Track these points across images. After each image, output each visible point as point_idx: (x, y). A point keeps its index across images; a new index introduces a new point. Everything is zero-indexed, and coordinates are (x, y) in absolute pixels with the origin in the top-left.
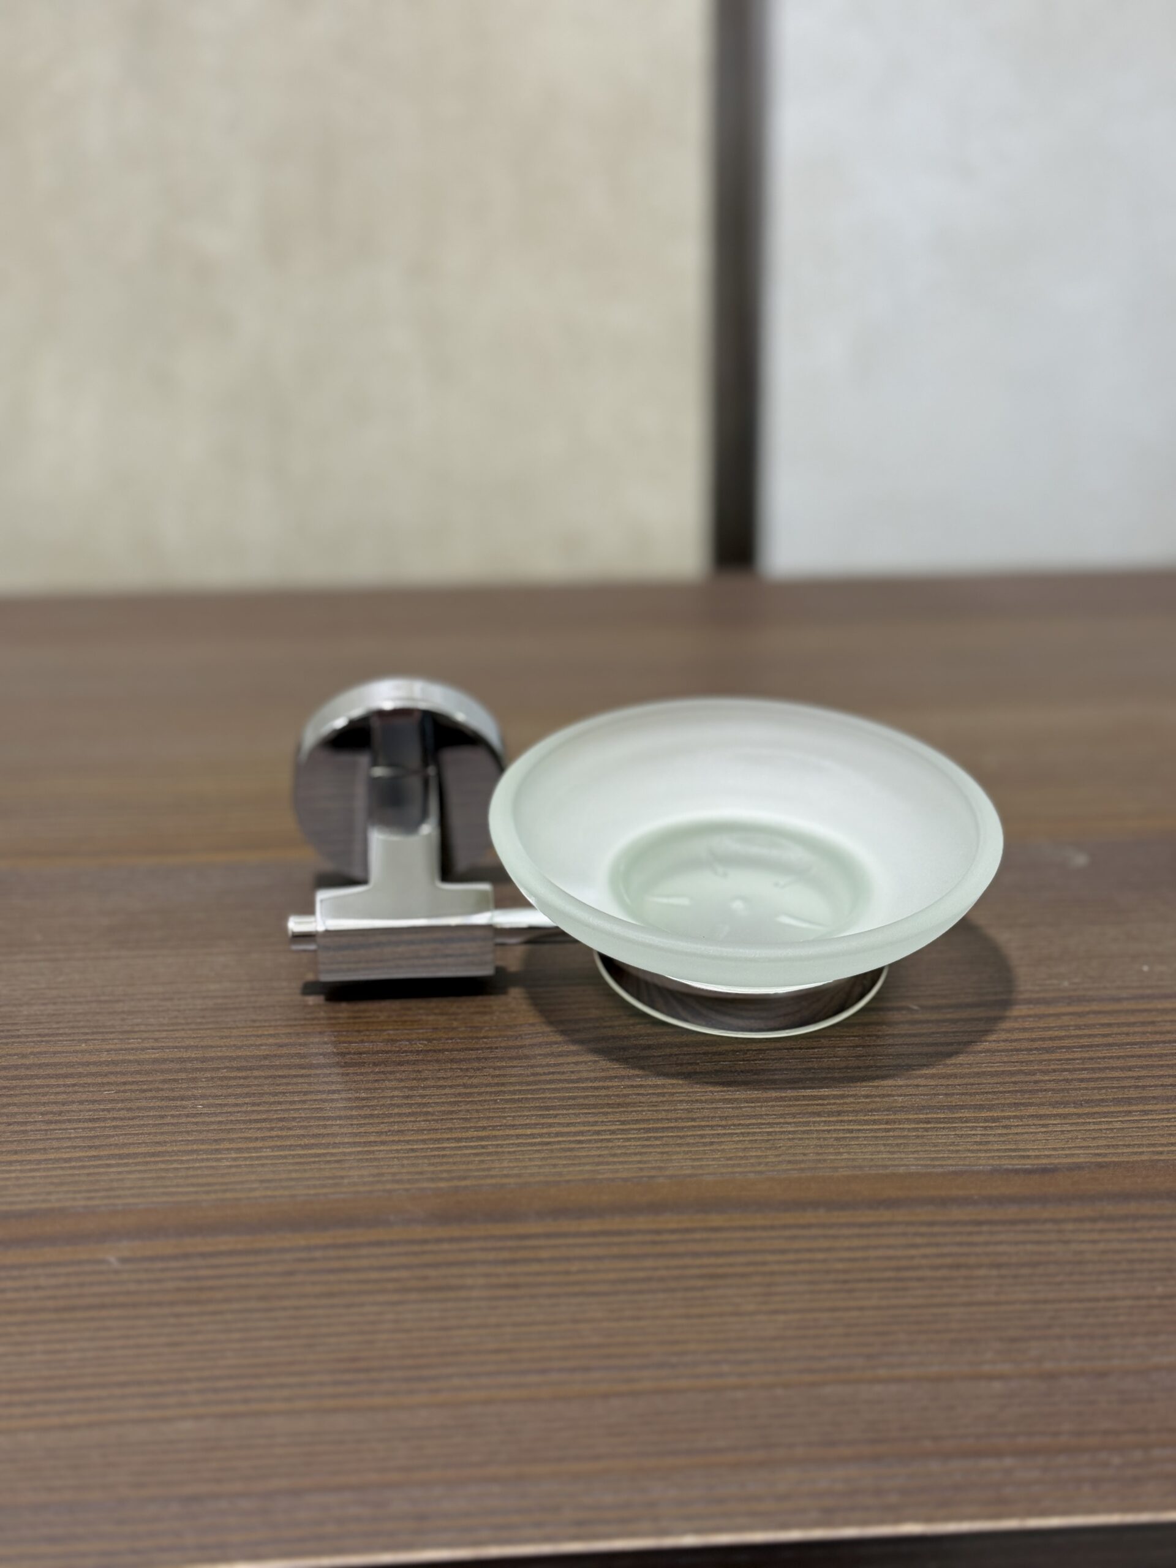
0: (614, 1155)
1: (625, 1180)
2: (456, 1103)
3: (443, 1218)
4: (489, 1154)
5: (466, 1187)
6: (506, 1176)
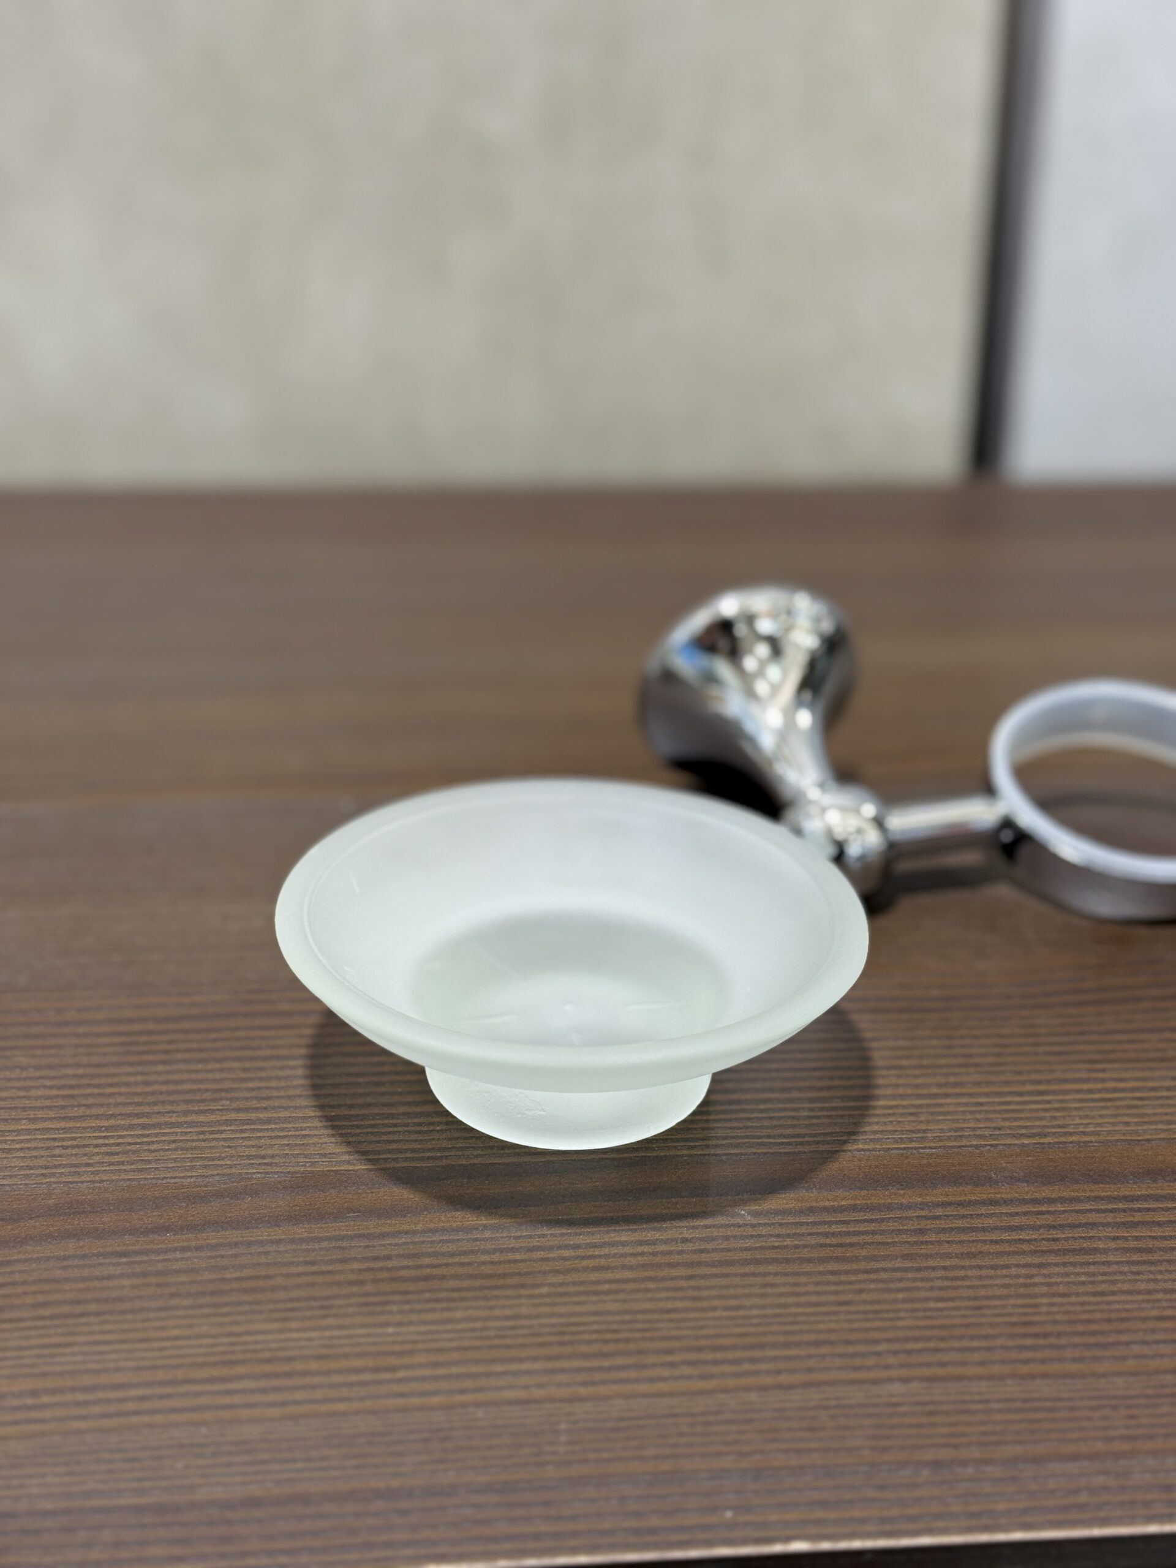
2: (998, 1055)
3: (1042, 1176)
4: (1057, 1110)
5: (1050, 1144)
6: (1084, 1133)
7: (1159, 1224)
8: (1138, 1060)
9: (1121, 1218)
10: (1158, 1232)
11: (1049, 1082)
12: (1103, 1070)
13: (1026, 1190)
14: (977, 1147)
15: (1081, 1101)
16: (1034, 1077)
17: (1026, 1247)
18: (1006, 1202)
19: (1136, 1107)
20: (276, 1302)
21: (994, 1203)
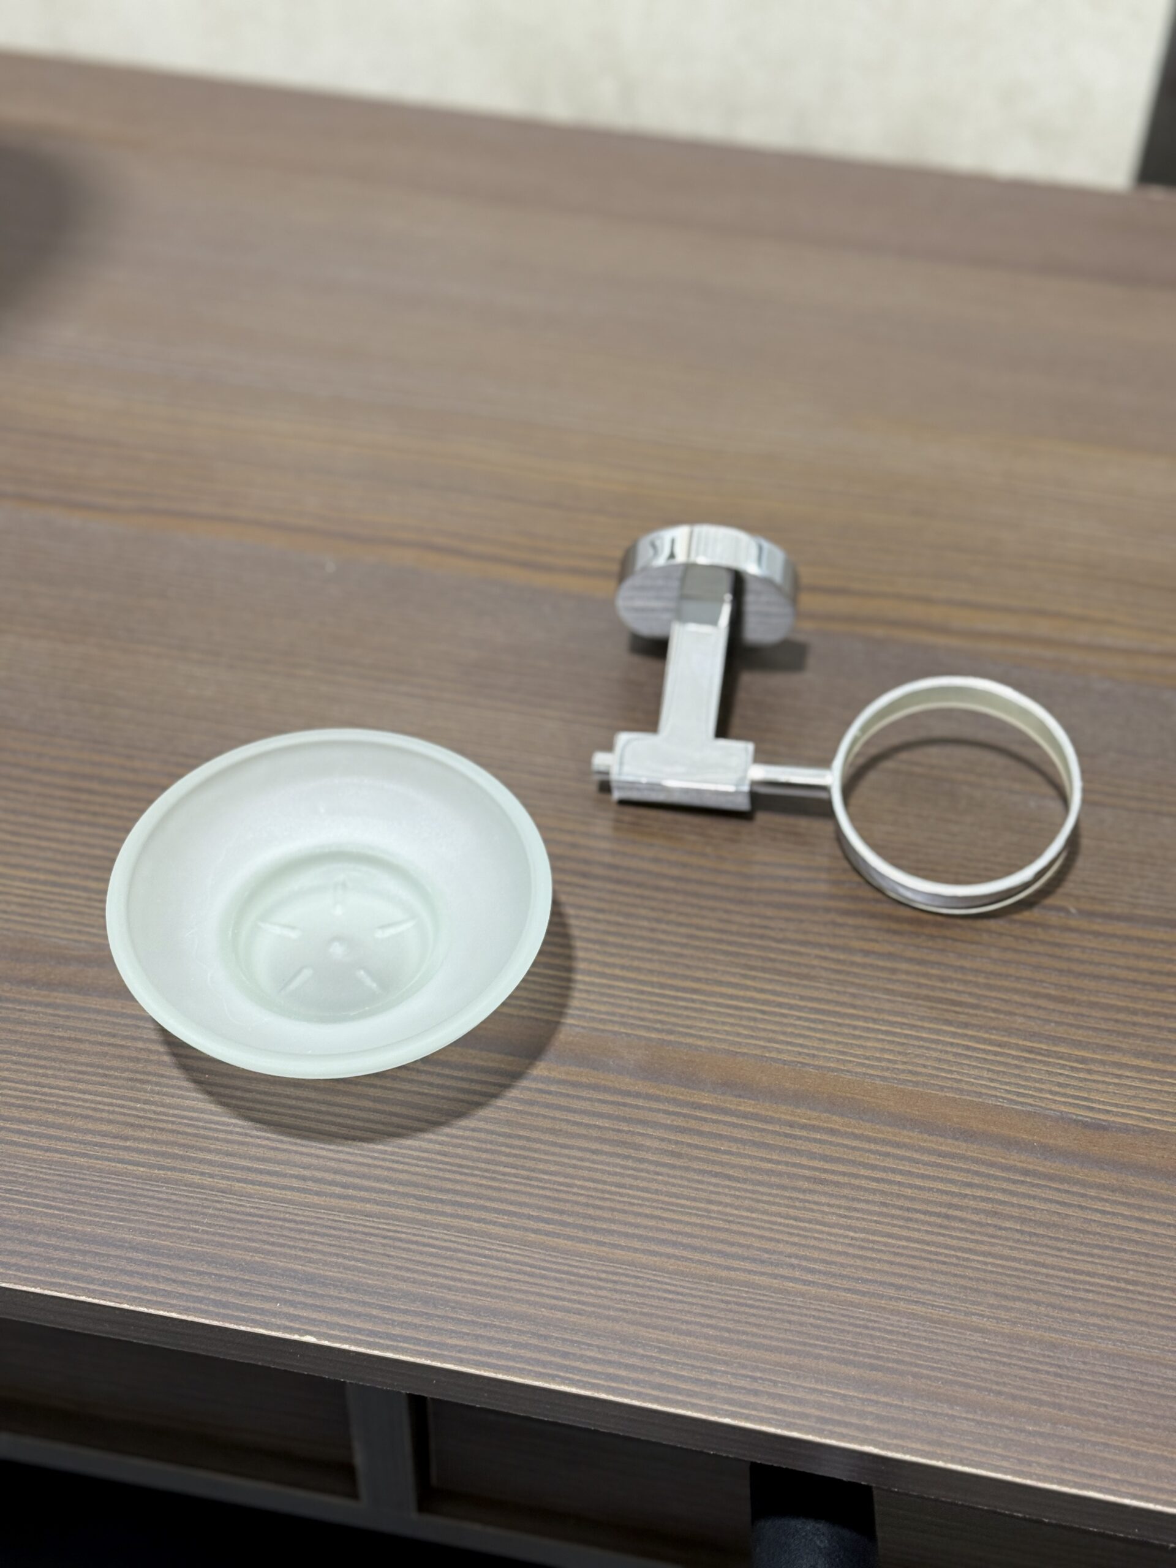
0: (784, 1033)
1: (785, 1062)
2: (684, 946)
3: (646, 1070)
4: (695, 1010)
5: (670, 1042)
6: (701, 1037)
7: (700, 1133)
8: (789, 974)
9: (680, 1122)
10: (696, 1140)
11: (707, 981)
12: (754, 978)
13: (626, 1082)
14: (615, 1033)
15: (718, 1005)
16: (700, 974)
17: (594, 1133)
18: (606, 1089)
19: (755, 1019)
20: (76, 1063)
21: (596, 1087)
